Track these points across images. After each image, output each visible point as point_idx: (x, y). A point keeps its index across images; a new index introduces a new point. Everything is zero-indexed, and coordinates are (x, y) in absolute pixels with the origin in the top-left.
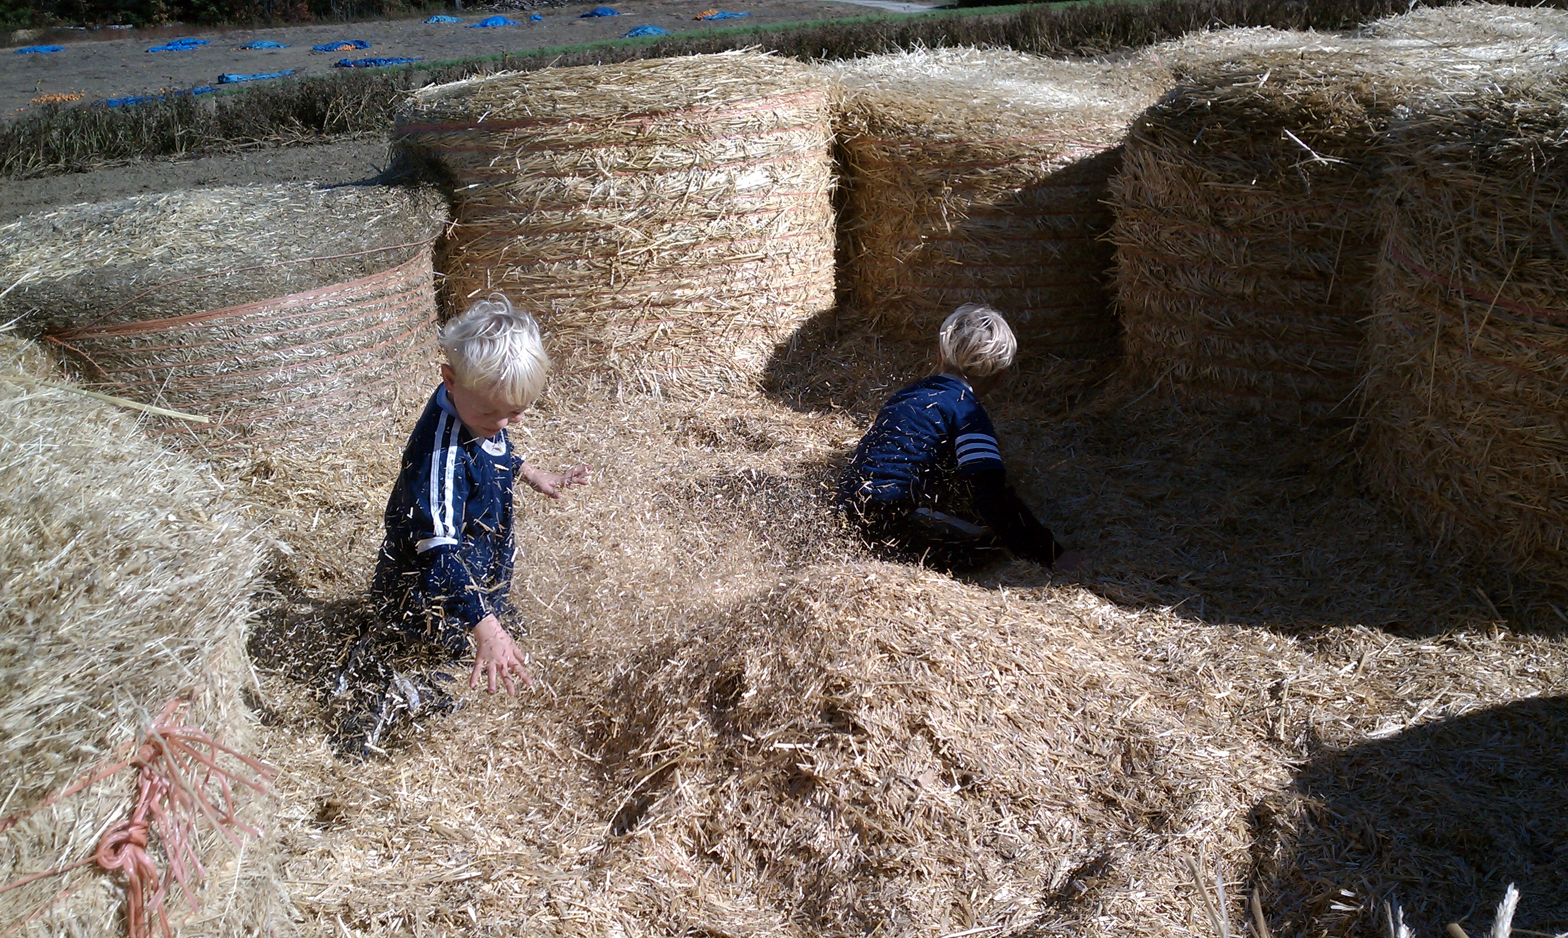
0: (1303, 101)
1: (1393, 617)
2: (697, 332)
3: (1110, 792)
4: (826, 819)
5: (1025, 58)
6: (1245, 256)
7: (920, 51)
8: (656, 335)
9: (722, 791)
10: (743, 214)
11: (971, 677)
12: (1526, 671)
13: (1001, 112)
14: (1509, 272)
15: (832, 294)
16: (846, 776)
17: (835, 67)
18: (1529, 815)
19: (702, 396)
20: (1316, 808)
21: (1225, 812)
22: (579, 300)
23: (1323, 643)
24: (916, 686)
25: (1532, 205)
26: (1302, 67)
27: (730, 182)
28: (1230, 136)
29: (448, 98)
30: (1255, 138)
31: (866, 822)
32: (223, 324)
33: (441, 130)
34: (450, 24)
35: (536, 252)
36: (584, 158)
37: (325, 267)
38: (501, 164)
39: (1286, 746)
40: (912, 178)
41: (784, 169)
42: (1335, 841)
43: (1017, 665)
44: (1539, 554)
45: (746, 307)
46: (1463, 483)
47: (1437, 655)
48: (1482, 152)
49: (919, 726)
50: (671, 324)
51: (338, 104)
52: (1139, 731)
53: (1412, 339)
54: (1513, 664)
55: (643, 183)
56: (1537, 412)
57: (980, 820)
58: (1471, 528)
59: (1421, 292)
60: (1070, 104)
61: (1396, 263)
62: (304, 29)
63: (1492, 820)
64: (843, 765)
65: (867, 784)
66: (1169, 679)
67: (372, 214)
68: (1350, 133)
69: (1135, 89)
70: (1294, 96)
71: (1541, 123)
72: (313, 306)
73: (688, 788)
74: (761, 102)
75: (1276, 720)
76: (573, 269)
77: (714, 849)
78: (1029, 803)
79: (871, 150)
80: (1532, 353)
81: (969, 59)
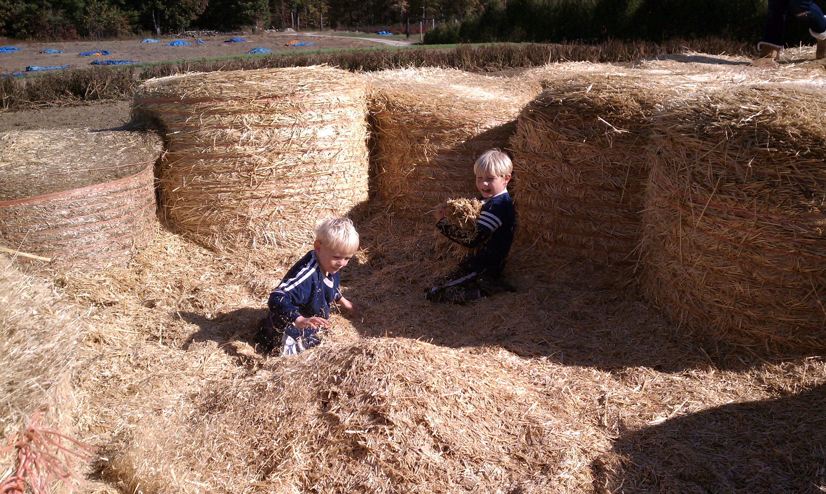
0: (609, 101)
1: (659, 362)
2: (296, 212)
3: (520, 454)
4: (373, 470)
5: (465, 74)
6: (580, 178)
7: (412, 68)
8: (274, 213)
9: (317, 457)
10: (321, 150)
11: (447, 395)
12: (726, 390)
13: (454, 102)
14: (715, 190)
15: (367, 193)
16: (383, 447)
17: (368, 75)
18: (732, 463)
19: (298, 245)
20: (626, 461)
21: (579, 464)
22: (233, 194)
23: (624, 376)
24: (419, 399)
25: (726, 156)
26: (608, 83)
27: (314, 133)
28: (572, 117)
29: (163, 86)
30: (585, 118)
31: (395, 472)
32: (40, 204)
33: (160, 102)
34: (154, 43)
35: (211, 168)
36: (237, 119)
37: (95, 175)
38: (192, 121)
39: (608, 429)
40: (408, 134)
41: (342, 128)
42: (636, 478)
43: (471, 388)
44: (730, 330)
45: (322, 199)
46: (691, 294)
47: (681, 381)
48: (701, 129)
49: (421, 421)
50: (282, 207)
51: (93, 85)
52: (534, 422)
53: (665, 222)
54: (720, 386)
55: (268, 133)
56: (729, 259)
57: (454, 469)
58: (696, 317)
59: (670, 198)
60: (490, 98)
61: (657, 184)
62: (74, 43)
63: (714, 466)
64: (381, 441)
65: (394, 451)
66: (548, 395)
67: (121, 146)
68: (632, 118)
69: (522, 91)
70: (604, 98)
71: (730, 115)
72: (89, 195)
73: (299, 455)
74: (331, 92)
75: (602, 415)
76: (230, 177)
77: (313, 487)
78: (479, 461)
79: (387, 119)
80: (726, 230)
81: (437, 73)
